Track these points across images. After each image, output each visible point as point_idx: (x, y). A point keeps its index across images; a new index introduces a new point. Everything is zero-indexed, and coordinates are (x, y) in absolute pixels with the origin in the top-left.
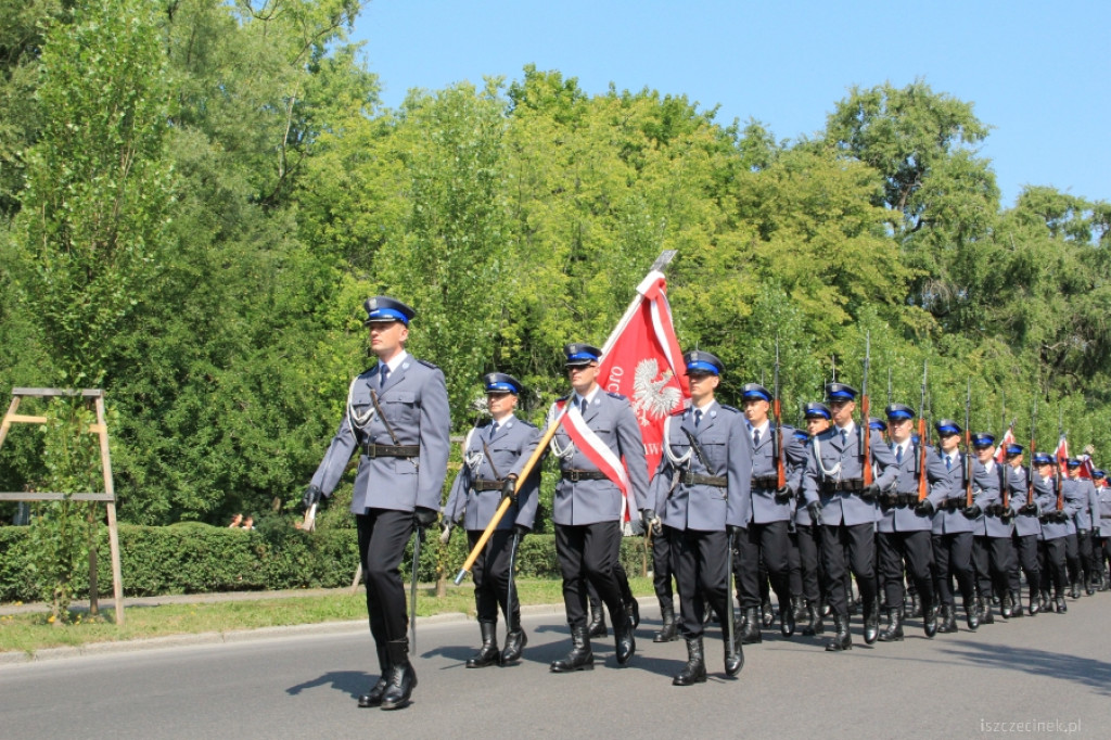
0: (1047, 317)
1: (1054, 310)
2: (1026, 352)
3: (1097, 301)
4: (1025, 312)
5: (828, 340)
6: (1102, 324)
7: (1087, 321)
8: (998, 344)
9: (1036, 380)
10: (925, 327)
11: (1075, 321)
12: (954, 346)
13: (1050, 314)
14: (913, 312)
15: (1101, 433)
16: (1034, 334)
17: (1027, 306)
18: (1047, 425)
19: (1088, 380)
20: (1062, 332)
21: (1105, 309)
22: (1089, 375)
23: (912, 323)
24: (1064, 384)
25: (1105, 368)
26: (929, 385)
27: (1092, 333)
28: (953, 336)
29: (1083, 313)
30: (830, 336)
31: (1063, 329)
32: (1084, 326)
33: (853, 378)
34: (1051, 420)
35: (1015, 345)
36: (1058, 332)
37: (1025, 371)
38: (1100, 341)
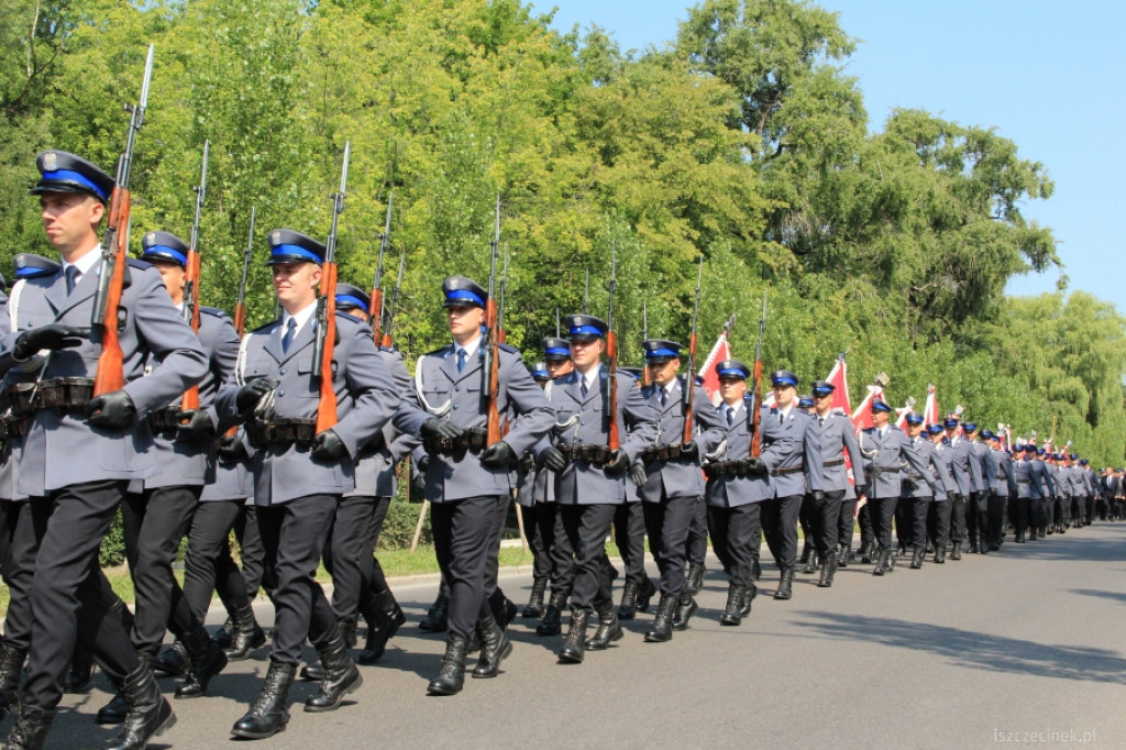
0: (916, 255)
1: (924, 248)
2: (893, 294)
3: (969, 238)
4: (893, 249)
5: (678, 280)
6: (973, 264)
7: (959, 260)
8: (863, 285)
9: (904, 325)
10: (784, 265)
11: (945, 260)
12: (815, 287)
13: (919, 252)
14: (772, 249)
15: (971, 384)
16: (902, 274)
17: (895, 243)
18: (914, 375)
19: (958, 325)
20: (932, 271)
21: (977, 246)
22: (959, 320)
23: (770, 261)
24: (933, 330)
25: (976, 311)
26: (788, 331)
27: (963, 273)
28: (815, 275)
29: (954, 251)
30: (680, 275)
31: (933, 268)
32: (955, 265)
33: (705, 323)
34: (919, 369)
35: (882, 286)
36: (927, 272)
37: (892, 315)
38: (971, 282)
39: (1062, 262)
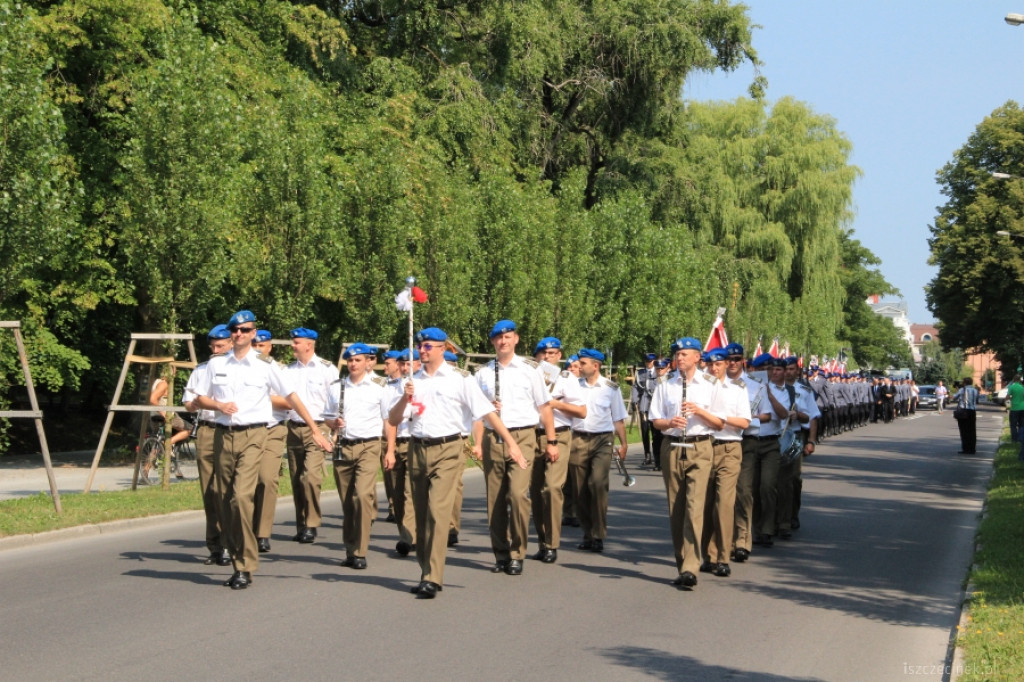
0: (552, 35)
1: (563, 25)
2: (508, 92)
3: (630, 14)
4: (509, 25)
5: (139, 60)
6: (635, 50)
7: (614, 47)
8: (459, 79)
9: (532, 139)
10: (327, 45)
11: (596, 45)
12: (389, 78)
13: (557, 30)
14: (308, 17)
15: (609, 237)
16: (532, 63)
17: (512, 17)
18: (515, 227)
19: (612, 142)
20: (573, 63)
21: (641, 27)
22: (613, 135)
23: (304, 36)
25: (638, 123)
26: (300, 159)
27: (620, 66)
28: (388, 60)
29: (608, 31)
30: (143, 53)
31: (577, 56)
32: (608, 52)
33: (148, 139)
35: (492, 80)
36: (568, 61)
37: (505, 127)
38: (630, 79)
39: (759, 57)
